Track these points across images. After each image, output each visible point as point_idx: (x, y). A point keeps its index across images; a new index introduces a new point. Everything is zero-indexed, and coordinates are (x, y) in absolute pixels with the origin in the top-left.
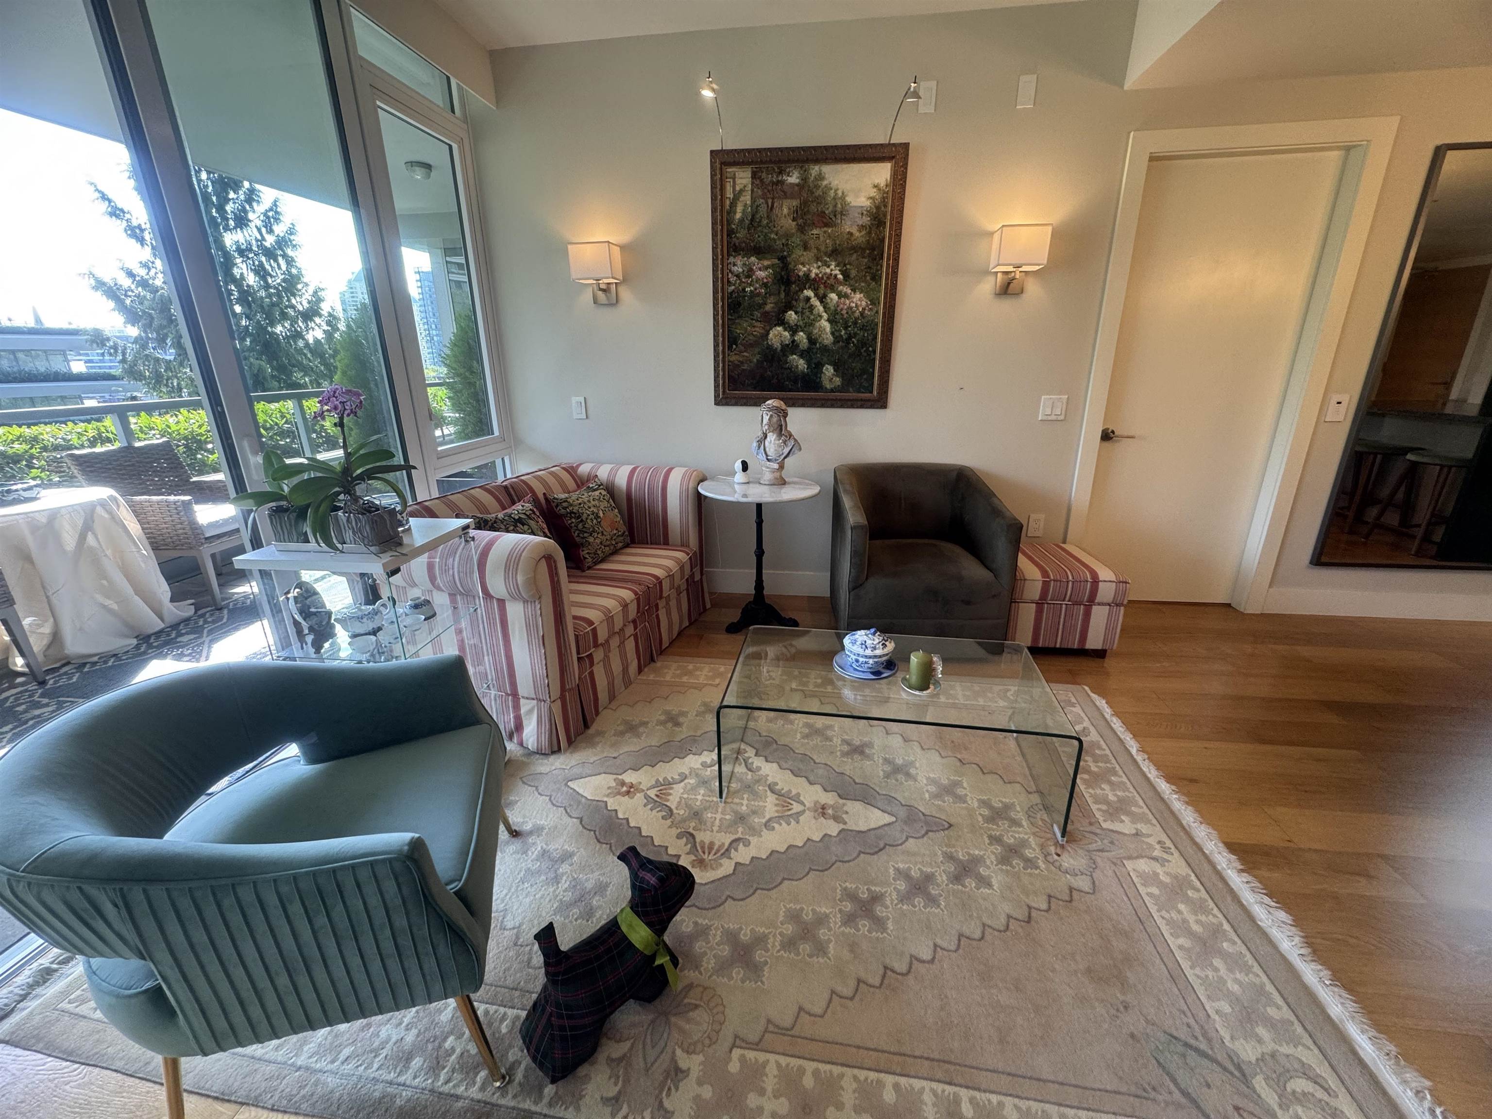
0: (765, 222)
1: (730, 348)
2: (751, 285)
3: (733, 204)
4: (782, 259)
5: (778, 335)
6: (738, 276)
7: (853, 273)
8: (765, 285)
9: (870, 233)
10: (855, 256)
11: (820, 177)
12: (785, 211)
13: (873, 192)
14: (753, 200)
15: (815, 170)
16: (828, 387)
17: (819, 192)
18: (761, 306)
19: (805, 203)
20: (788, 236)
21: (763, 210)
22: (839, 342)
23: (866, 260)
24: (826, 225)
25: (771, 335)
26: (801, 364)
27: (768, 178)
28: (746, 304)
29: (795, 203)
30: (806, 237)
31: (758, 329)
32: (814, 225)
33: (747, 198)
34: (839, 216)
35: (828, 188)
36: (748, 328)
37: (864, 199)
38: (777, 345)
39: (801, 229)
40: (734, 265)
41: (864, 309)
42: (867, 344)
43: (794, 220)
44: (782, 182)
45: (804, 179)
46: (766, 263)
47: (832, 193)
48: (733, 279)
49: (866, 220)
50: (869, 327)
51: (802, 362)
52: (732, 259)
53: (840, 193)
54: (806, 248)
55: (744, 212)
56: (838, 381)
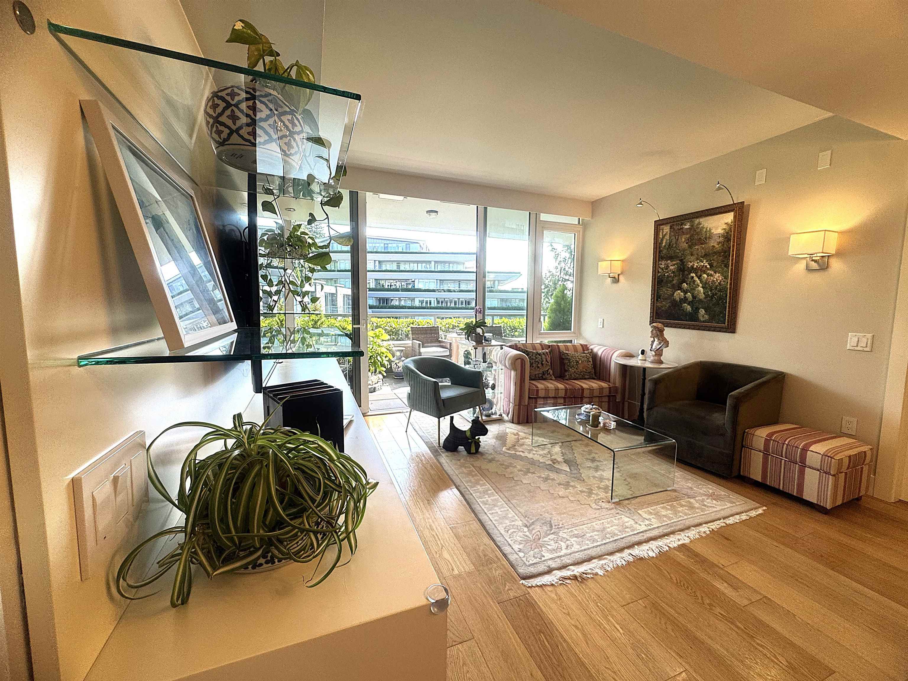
0: (674, 246)
1: (657, 300)
2: (668, 272)
3: (662, 240)
4: (681, 260)
5: (678, 294)
6: (662, 269)
7: (715, 264)
8: (673, 272)
9: (723, 245)
10: (716, 256)
11: (699, 224)
12: (683, 240)
13: (725, 226)
14: (670, 237)
15: (697, 221)
16: (702, 320)
17: (699, 230)
18: (671, 281)
19: (692, 235)
20: (684, 250)
21: (674, 241)
22: (707, 298)
23: (721, 258)
24: (702, 244)
25: (675, 295)
26: (689, 308)
27: (676, 228)
28: (665, 281)
29: (688, 236)
30: (692, 250)
31: (670, 291)
32: (696, 244)
33: (667, 237)
34: (708, 239)
35: (703, 228)
36: (666, 291)
37: (720, 230)
38: (678, 299)
39: (690, 247)
40: (661, 264)
41: (721, 281)
42: (722, 299)
43: (687, 243)
44: (682, 228)
45: (692, 226)
46: (674, 263)
47: (705, 230)
48: (660, 270)
49: (721, 239)
50: (723, 289)
51: (689, 307)
52: (660, 262)
53: (708, 229)
54: (692, 255)
55: (666, 242)
56: (707, 317)
